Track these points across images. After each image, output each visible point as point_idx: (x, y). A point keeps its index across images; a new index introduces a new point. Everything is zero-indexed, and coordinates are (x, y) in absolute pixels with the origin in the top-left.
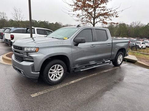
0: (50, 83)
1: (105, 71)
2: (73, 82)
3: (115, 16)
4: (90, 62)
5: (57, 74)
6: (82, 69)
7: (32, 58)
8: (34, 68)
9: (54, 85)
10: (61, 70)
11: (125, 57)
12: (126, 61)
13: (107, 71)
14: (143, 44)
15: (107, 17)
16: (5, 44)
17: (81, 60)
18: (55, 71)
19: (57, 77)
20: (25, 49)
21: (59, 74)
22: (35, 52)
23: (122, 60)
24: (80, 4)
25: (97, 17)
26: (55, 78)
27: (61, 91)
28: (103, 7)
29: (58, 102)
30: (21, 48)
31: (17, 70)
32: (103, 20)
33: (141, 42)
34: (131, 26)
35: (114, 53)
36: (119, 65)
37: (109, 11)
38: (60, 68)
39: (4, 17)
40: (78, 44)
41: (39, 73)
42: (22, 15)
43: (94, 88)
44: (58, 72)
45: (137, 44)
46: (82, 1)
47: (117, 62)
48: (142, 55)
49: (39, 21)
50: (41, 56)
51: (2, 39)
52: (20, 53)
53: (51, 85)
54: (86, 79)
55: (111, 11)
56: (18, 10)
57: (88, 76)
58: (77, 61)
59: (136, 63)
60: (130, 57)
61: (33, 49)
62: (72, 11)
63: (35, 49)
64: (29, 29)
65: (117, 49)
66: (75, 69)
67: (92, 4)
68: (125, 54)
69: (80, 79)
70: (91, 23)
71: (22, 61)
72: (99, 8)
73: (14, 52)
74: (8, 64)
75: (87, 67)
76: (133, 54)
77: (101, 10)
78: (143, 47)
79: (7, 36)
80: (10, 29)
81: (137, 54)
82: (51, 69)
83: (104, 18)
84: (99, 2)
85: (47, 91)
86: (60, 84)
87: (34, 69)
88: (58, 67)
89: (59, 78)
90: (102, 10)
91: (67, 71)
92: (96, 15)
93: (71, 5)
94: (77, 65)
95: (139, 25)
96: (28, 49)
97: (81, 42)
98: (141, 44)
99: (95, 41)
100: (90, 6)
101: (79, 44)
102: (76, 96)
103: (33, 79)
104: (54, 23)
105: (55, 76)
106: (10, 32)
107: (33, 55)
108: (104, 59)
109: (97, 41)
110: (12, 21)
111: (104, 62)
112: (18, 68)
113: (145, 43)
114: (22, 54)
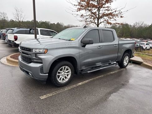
0: (58, 84)
1: (111, 73)
2: (80, 84)
3: (119, 16)
4: (97, 64)
5: (64, 76)
6: (89, 70)
7: (41, 59)
8: (43, 69)
9: (62, 87)
10: (68, 72)
11: (131, 59)
12: (132, 62)
13: (113, 72)
14: (147, 45)
15: (112, 17)
16: (8, 45)
17: (89, 62)
18: (63, 73)
19: (64, 78)
20: (34, 51)
21: (66, 76)
22: (44, 53)
23: (128, 62)
24: (84, 3)
25: (101, 17)
26: (63, 79)
27: (69, 93)
28: (108, 7)
29: (68, 104)
30: (30, 50)
31: (25, 72)
32: (108, 20)
33: (145, 43)
34: (134, 26)
35: (121, 54)
36: (125, 67)
37: (114, 11)
38: (67, 69)
39: (4, 17)
40: (85, 45)
41: (48, 74)
42: (23, 15)
43: (102, 89)
44: (66, 74)
45: (141, 45)
46: (86, 1)
47: (123, 63)
48: (148, 56)
49: (40, 22)
50: (49, 58)
51: (4, 40)
52: (28, 55)
53: (59, 87)
54: (94, 81)
55: (115, 12)
56: (20, 11)
57: (95, 78)
58: (84, 62)
59: (142, 65)
60: (136, 58)
61: (41, 51)
62: (75, 11)
63: (44, 51)
64: (32, 30)
65: (123, 51)
66: (82, 70)
67: (96, 4)
68: (131, 56)
69: (87, 81)
70: (95, 23)
71: (30, 63)
72: (103, 8)
73: (21, 53)
74: (13, 66)
75: (94, 68)
76: (138, 55)
77: (105, 10)
78: (147, 48)
79: (11, 37)
80: (13, 30)
81: (142, 55)
82: (59, 71)
83: (109, 18)
84: (104, 3)
85: (55, 93)
86: (67, 86)
87: (43, 71)
88: (66, 69)
89: (67, 80)
90: (107, 10)
91: (75, 73)
92: (101, 15)
93: (75, 5)
94: (84, 67)
95: (142, 25)
96: (36, 50)
97: (88, 44)
98: (145, 45)
99: (102, 42)
100: (94, 6)
101: (87, 45)
102: (85, 98)
103: (41, 81)
104: (56, 24)
105: (62, 77)
106: (13, 32)
107: (42, 57)
108: (110, 61)
109: (104, 42)
110: (13, 21)
111: (110, 64)
112: (26, 70)
113: (149, 44)
114: (31, 55)
